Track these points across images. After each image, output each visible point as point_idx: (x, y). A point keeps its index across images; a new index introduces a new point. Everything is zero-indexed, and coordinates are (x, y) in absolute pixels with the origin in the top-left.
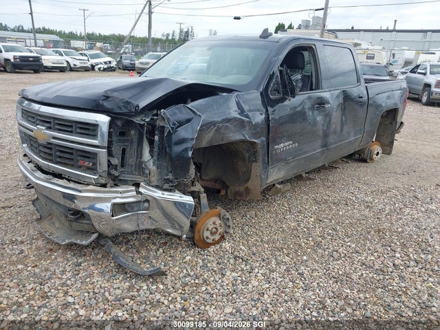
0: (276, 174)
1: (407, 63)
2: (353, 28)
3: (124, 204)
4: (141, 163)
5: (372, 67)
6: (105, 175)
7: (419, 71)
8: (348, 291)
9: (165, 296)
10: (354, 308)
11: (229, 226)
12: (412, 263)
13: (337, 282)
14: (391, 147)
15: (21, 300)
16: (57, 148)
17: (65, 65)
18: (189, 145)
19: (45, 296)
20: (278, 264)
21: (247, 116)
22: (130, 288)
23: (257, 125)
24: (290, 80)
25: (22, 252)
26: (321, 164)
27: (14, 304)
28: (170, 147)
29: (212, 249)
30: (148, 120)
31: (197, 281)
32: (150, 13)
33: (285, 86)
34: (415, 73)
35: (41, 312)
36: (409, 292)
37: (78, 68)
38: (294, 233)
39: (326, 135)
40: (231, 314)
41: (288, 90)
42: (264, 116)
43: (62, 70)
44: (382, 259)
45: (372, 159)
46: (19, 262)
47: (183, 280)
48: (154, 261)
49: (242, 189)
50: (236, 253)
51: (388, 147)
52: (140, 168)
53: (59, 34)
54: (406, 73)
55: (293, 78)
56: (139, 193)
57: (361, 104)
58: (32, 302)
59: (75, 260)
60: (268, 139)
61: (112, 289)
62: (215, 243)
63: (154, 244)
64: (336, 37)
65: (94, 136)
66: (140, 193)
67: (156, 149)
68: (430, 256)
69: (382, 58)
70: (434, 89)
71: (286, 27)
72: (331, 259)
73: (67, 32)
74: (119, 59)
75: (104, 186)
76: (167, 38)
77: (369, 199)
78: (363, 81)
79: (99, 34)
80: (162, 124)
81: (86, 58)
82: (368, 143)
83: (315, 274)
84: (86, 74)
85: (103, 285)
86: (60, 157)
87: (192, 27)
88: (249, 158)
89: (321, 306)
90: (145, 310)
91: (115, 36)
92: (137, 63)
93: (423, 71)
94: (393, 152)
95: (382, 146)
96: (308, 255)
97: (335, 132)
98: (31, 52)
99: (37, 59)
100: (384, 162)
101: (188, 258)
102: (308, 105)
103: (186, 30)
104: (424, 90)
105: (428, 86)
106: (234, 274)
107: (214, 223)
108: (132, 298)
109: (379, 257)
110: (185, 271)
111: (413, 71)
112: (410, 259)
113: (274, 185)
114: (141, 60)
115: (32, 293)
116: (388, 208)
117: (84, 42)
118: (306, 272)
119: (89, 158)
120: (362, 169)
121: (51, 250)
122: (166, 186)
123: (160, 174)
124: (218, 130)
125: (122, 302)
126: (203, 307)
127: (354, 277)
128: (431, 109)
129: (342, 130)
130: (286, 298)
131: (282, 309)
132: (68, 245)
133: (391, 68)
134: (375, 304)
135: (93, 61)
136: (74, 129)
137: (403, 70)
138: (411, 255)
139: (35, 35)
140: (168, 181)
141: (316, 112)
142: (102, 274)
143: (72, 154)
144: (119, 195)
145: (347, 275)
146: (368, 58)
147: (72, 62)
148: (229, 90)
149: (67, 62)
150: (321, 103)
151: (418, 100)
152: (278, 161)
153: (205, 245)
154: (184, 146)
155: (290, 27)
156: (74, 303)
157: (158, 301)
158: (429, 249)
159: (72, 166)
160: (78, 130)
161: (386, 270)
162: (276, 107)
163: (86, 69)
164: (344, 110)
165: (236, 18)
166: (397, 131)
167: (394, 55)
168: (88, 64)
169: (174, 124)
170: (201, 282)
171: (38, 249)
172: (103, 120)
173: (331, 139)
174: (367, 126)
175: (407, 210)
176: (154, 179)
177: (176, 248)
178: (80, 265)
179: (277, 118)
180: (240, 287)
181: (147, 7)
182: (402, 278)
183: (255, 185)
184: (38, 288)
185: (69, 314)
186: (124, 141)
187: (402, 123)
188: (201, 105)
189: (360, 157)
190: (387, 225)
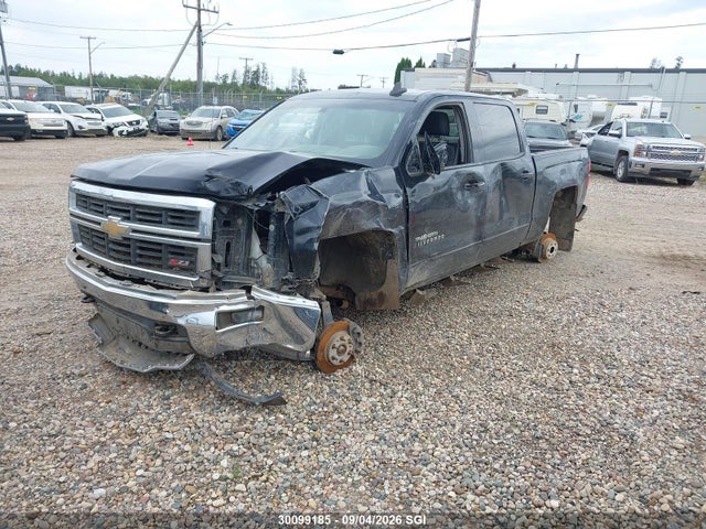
0: (418, 276)
1: (596, 119)
2: (514, 66)
3: (231, 313)
4: (249, 260)
5: (544, 126)
6: (207, 275)
7: (611, 132)
8: (516, 412)
9: (289, 427)
10: (522, 429)
11: (360, 344)
12: (593, 379)
13: (501, 404)
14: (571, 241)
15: (103, 439)
16: (138, 244)
17: (65, 127)
18: (315, 235)
19: (133, 433)
20: (425, 386)
21: (382, 199)
22: (242, 420)
23: (394, 210)
24: (433, 151)
25: (85, 386)
26: (475, 264)
27: (95, 444)
28: (291, 238)
29: (339, 373)
30: (262, 205)
31: (326, 409)
32: (200, 44)
33: (426, 160)
34: (606, 134)
35: (133, 450)
36: (587, 410)
37: (86, 132)
38: (444, 351)
39: (480, 224)
40: (374, 441)
41: (431, 164)
42: (401, 198)
43: (59, 135)
44: (556, 376)
45: (544, 258)
46: (84, 398)
47: (308, 408)
48: (266, 390)
49: (374, 295)
50: (370, 376)
51: (566, 241)
52: (249, 266)
53: (45, 76)
54: (593, 134)
55: (437, 148)
56: (250, 298)
57: (526, 181)
58: (120, 440)
59: (161, 393)
60: (407, 228)
61: (218, 423)
62: (344, 365)
63: (262, 371)
64: (490, 80)
65: (193, 227)
66: (253, 298)
67: (271, 242)
68: (615, 371)
69: (559, 113)
70: (632, 158)
71: (414, 65)
72: (493, 379)
73: (57, 72)
74: (151, 117)
75: (205, 290)
76: (225, 82)
77: (541, 308)
78: (527, 149)
79: (112, 76)
80: (281, 210)
81: (98, 116)
82: (537, 235)
83: (473, 396)
84: (100, 141)
85: (206, 419)
86: (141, 256)
87: (264, 64)
88: (384, 253)
89: (482, 429)
90: (266, 443)
91: (139, 78)
92: (183, 124)
93: (617, 132)
94: (573, 248)
95: (558, 239)
96: (464, 375)
97: (492, 220)
98: (10, 107)
99: (20, 119)
100: (561, 261)
101: (310, 384)
102: (456, 184)
103: (254, 69)
104: (619, 160)
105: (624, 153)
106: (372, 399)
107: (342, 339)
108: (247, 430)
109: (553, 374)
110: (308, 399)
111: (602, 132)
112: (590, 374)
113: (415, 291)
114: (188, 119)
115: (115, 431)
116: (565, 318)
117: (89, 90)
118: (462, 394)
119: (183, 255)
120: (532, 270)
121: (124, 383)
122: (285, 288)
123: (277, 273)
124: (348, 216)
125: (235, 435)
126: (337, 436)
127: (522, 396)
128: (630, 187)
129: (501, 217)
130: (440, 422)
131: (435, 434)
132: (151, 372)
133: (573, 127)
134: (547, 423)
135: (110, 121)
136: (163, 219)
137: (590, 130)
138: (592, 371)
139: (8, 80)
140: (286, 282)
141: (467, 193)
142: (201, 407)
143: (160, 251)
144: (226, 301)
145: (515, 396)
146: (538, 111)
147: (76, 123)
148: (357, 166)
149: (69, 122)
150: (472, 181)
151: (611, 174)
152: (420, 257)
153: (330, 368)
154: (308, 236)
155: (420, 64)
156: (174, 439)
157: (280, 433)
158: (615, 363)
159: (160, 267)
160: (170, 220)
161: (560, 388)
162: (416, 187)
163: (99, 134)
164: (504, 190)
165: (336, 52)
166: (578, 219)
167: (576, 107)
168: (103, 126)
169: (297, 209)
170: (331, 409)
171: (106, 382)
172: (205, 206)
173: (488, 227)
174: (536, 210)
175: (590, 320)
176: (269, 281)
177: (292, 375)
178: (168, 398)
179: (418, 201)
180: (381, 412)
181: (195, 34)
182: (580, 396)
183: (392, 290)
184: (122, 425)
185: (170, 451)
186: (229, 233)
187: (584, 206)
188: (327, 185)
189: (527, 254)
190: (563, 339)
